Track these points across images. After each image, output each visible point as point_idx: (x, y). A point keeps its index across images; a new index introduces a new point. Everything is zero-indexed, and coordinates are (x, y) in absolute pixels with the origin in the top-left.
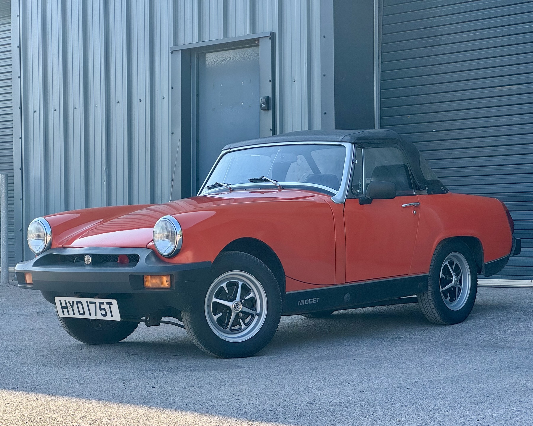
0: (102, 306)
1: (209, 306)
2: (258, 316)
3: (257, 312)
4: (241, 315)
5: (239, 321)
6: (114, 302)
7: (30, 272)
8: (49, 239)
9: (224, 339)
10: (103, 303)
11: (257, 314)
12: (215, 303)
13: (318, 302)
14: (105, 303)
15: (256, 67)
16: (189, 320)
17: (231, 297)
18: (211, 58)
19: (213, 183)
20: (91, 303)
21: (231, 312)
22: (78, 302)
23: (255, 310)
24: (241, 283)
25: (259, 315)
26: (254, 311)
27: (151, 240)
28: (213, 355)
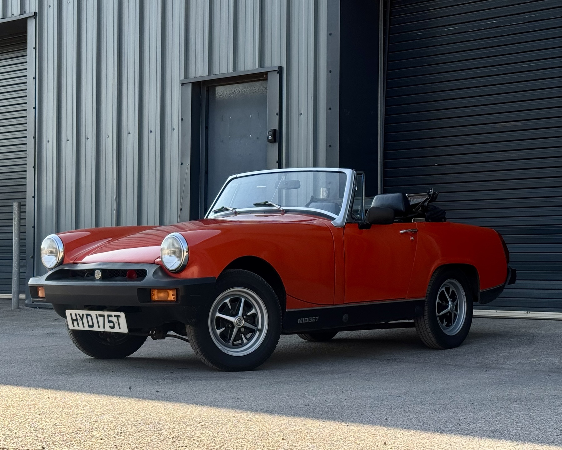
0: (111, 319)
1: (212, 321)
2: (259, 332)
3: (259, 328)
4: (243, 330)
5: (241, 336)
6: (122, 315)
7: (42, 286)
8: (61, 255)
9: (226, 352)
10: (111, 316)
11: (259, 330)
12: (219, 318)
13: (317, 320)
14: (113, 316)
15: (263, 100)
16: (193, 334)
17: (234, 313)
18: (221, 91)
19: (219, 208)
20: (100, 315)
21: (233, 327)
22: (88, 315)
23: (257, 325)
24: (243, 300)
25: (261, 331)
26: (256, 327)
27: (159, 256)
28: (216, 367)
